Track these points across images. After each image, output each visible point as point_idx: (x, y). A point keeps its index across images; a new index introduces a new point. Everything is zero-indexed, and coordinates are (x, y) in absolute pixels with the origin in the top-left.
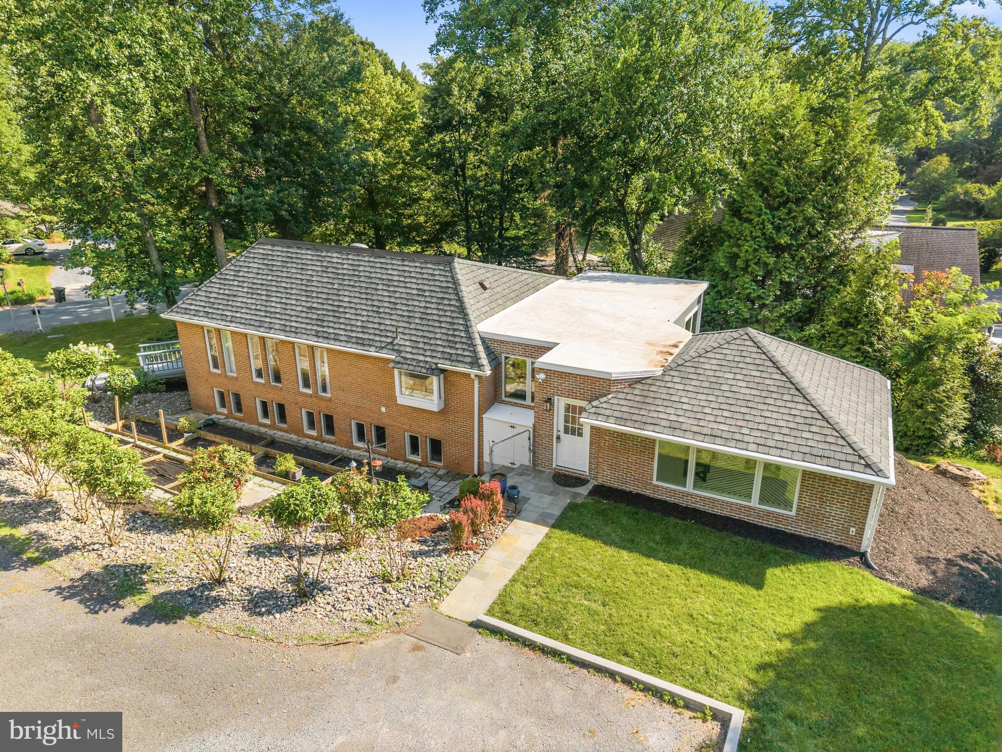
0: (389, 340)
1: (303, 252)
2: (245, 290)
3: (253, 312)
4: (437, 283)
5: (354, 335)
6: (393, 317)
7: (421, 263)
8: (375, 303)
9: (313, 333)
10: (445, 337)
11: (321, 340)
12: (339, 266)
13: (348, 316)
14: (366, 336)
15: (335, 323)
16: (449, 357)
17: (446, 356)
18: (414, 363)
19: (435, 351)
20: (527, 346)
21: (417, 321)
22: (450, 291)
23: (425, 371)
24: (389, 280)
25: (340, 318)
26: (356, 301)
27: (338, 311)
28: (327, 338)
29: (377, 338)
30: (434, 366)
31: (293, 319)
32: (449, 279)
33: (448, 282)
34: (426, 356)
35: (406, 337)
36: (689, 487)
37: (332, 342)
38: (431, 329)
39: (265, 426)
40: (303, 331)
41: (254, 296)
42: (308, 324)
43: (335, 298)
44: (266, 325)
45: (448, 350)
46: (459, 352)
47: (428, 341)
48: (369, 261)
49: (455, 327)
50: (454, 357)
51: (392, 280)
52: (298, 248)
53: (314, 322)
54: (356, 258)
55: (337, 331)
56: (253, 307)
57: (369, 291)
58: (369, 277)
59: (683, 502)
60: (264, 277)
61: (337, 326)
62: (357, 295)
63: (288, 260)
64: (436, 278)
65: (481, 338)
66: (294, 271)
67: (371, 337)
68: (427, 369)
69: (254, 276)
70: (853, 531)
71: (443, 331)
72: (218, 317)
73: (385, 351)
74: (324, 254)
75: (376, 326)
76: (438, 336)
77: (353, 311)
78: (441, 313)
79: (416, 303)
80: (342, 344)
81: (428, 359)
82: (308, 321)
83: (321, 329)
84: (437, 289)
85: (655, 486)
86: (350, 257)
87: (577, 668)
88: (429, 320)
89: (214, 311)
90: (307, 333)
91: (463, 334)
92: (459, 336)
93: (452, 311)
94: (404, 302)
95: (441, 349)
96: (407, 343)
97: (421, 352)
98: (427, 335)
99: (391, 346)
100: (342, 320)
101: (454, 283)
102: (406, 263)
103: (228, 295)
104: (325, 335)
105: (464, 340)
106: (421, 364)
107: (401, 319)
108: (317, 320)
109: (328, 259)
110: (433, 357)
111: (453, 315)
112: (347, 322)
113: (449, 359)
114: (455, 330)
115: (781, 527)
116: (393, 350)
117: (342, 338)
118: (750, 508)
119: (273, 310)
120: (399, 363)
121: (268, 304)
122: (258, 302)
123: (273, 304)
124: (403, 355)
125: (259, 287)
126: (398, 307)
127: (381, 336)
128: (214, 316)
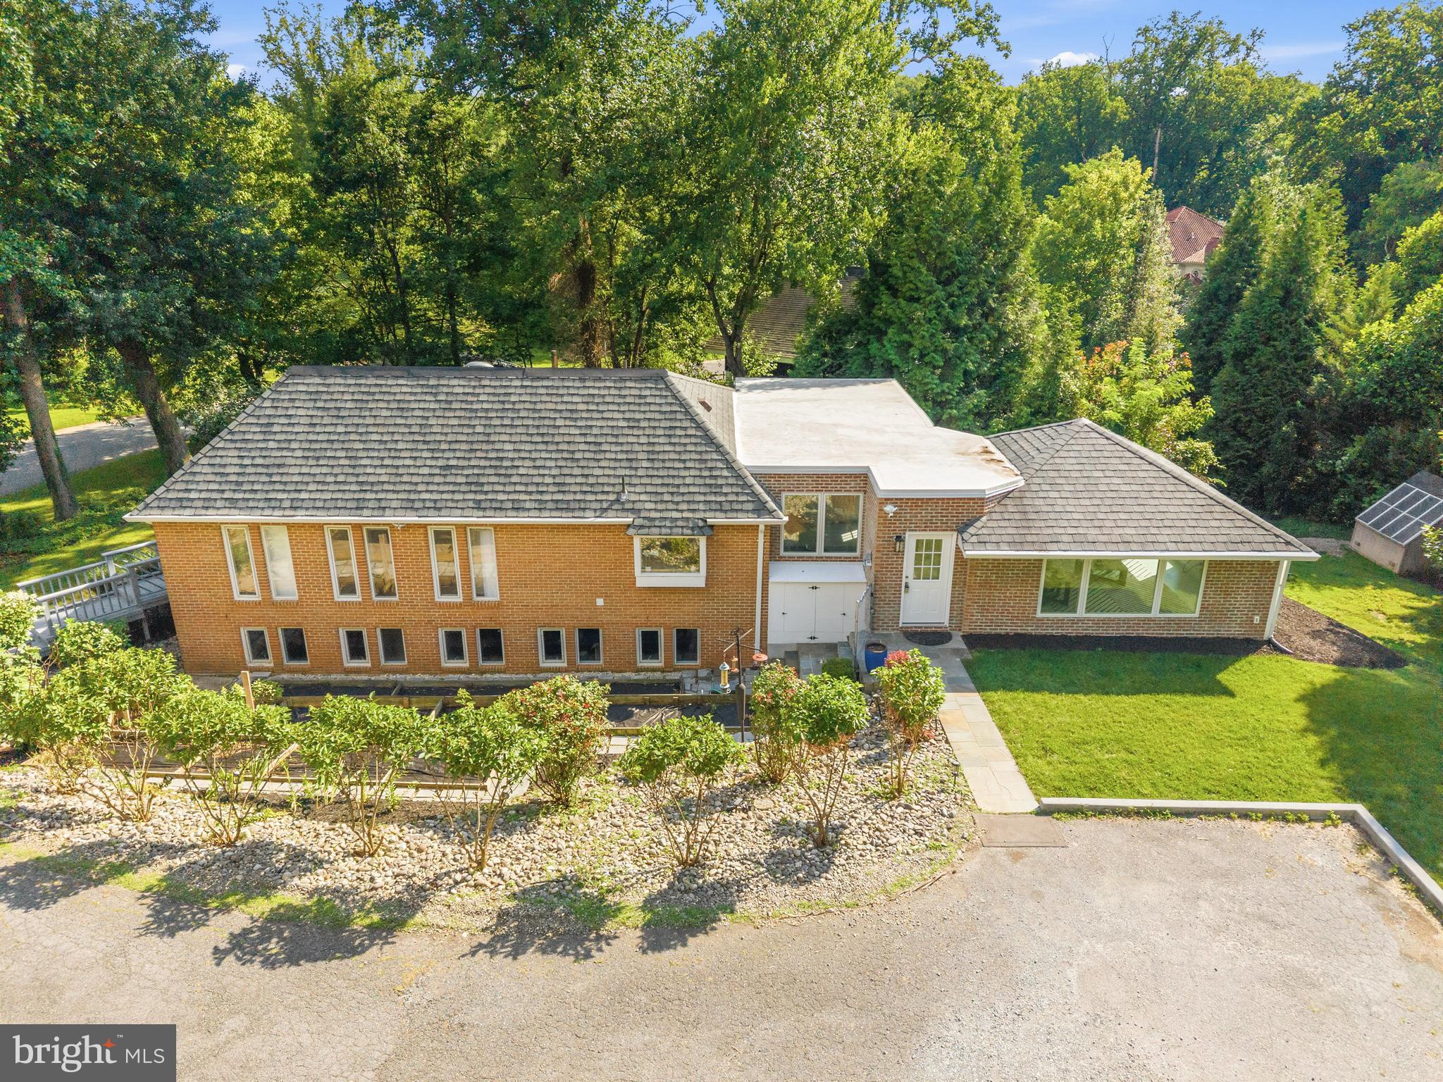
0: (612, 497)
1: (390, 382)
2: (299, 453)
3: (332, 487)
4: (653, 408)
5: (547, 497)
6: (603, 464)
7: (615, 381)
8: (565, 447)
9: (471, 504)
10: (700, 481)
11: (489, 513)
12: (470, 398)
13: (522, 471)
14: (570, 497)
15: (504, 484)
16: (718, 507)
17: (714, 506)
18: (668, 524)
19: (694, 502)
20: (818, 476)
21: (645, 464)
22: (679, 416)
23: (689, 532)
24: (571, 411)
25: (510, 476)
26: (528, 447)
27: (501, 467)
28: (501, 509)
29: (590, 497)
30: (701, 524)
31: (420, 488)
32: (670, 400)
33: (671, 404)
34: (682, 511)
35: (638, 489)
36: (1081, 612)
37: (510, 513)
38: (672, 473)
39: (358, 671)
40: (450, 504)
41: (321, 462)
42: (453, 492)
43: (485, 447)
44: (371, 504)
45: (712, 498)
46: (731, 498)
47: (675, 490)
48: (522, 387)
49: (709, 465)
50: (726, 506)
51: (576, 411)
52: (377, 377)
53: (463, 488)
54: (498, 383)
55: (515, 497)
56: (331, 479)
57: (542, 431)
58: (534, 410)
59: (1071, 632)
60: (328, 429)
61: (508, 489)
62: (524, 438)
63: (365, 397)
64: (649, 400)
65: (754, 475)
66: (385, 413)
67: (579, 497)
68: (692, 529)
69: (307, 429)
70: (1257, 619)
71: (693, 473)
72: (261, 504)
73: (611, 513)
74: (432, 382)
75: (579, 480)
76: (688, 481)
77: (528, 463)
78: (678, 449)
79: (631, 439)
80: (532, 513)
81: (686, 515)
82: (451, 488)
83: (483, 497)
84: (658, 416)
85: (1039, 620)
86: (485, 382)
87: (1186, 820)
88: (664, 461)
89: (247, 496)
90: (455, 506)
91: (725, 473)
92: (721, 477)
93: (696, 444)
94: (610, 439)
95: (702, 498)
96: (643, 497)
97: (671, 506)
98: (671, 481)
99: (618, 504)
100: (514, 479)
101: (681, 405)
102: (588, 384)
103: (267, 466)
104: (495, 505)
105: (731, 481)
106: (680, 523)
107: (617, 465)
108: (467, 483)
109: (445, 390)
110: (693, 511)
111: (699, 449)
112: (524, 480)
113: (721, 510)
114: (711, 469)
115: (1183, 633)
116: (623, 510)
117: (528, 505)
118: (1150, 619)
119: (372, 479)
120: (642, 527)
121: (358, 471)
122: (336, 471)
123: (369, 470)
124: (643, 514)
125: (324, 445)
126: (604, 447)
127: (596, 493)
128: (251, 504)
